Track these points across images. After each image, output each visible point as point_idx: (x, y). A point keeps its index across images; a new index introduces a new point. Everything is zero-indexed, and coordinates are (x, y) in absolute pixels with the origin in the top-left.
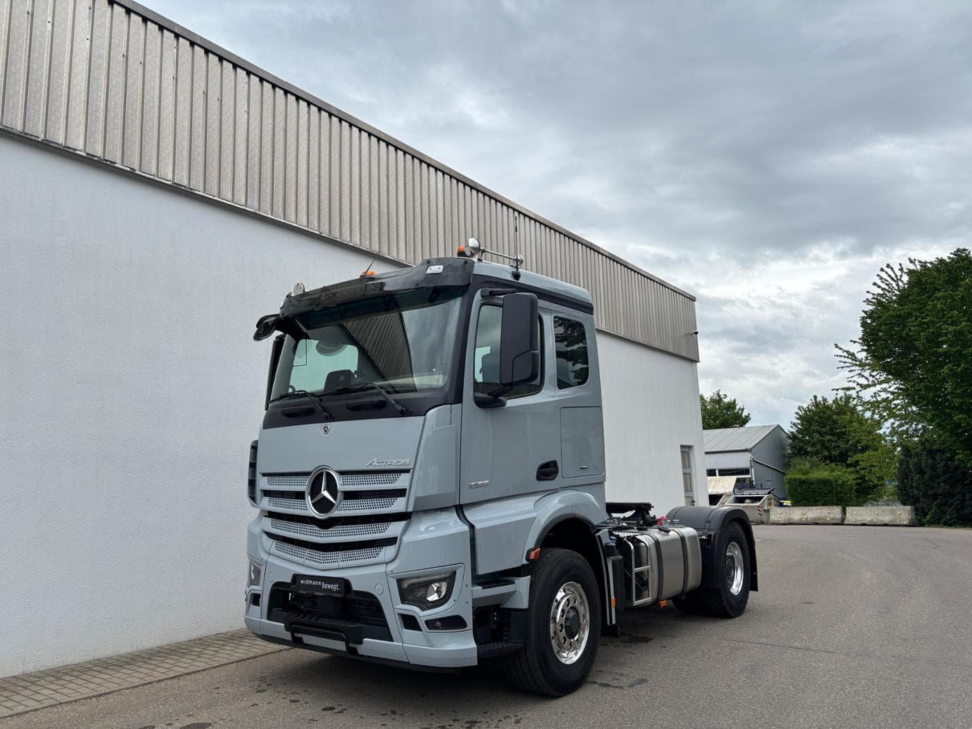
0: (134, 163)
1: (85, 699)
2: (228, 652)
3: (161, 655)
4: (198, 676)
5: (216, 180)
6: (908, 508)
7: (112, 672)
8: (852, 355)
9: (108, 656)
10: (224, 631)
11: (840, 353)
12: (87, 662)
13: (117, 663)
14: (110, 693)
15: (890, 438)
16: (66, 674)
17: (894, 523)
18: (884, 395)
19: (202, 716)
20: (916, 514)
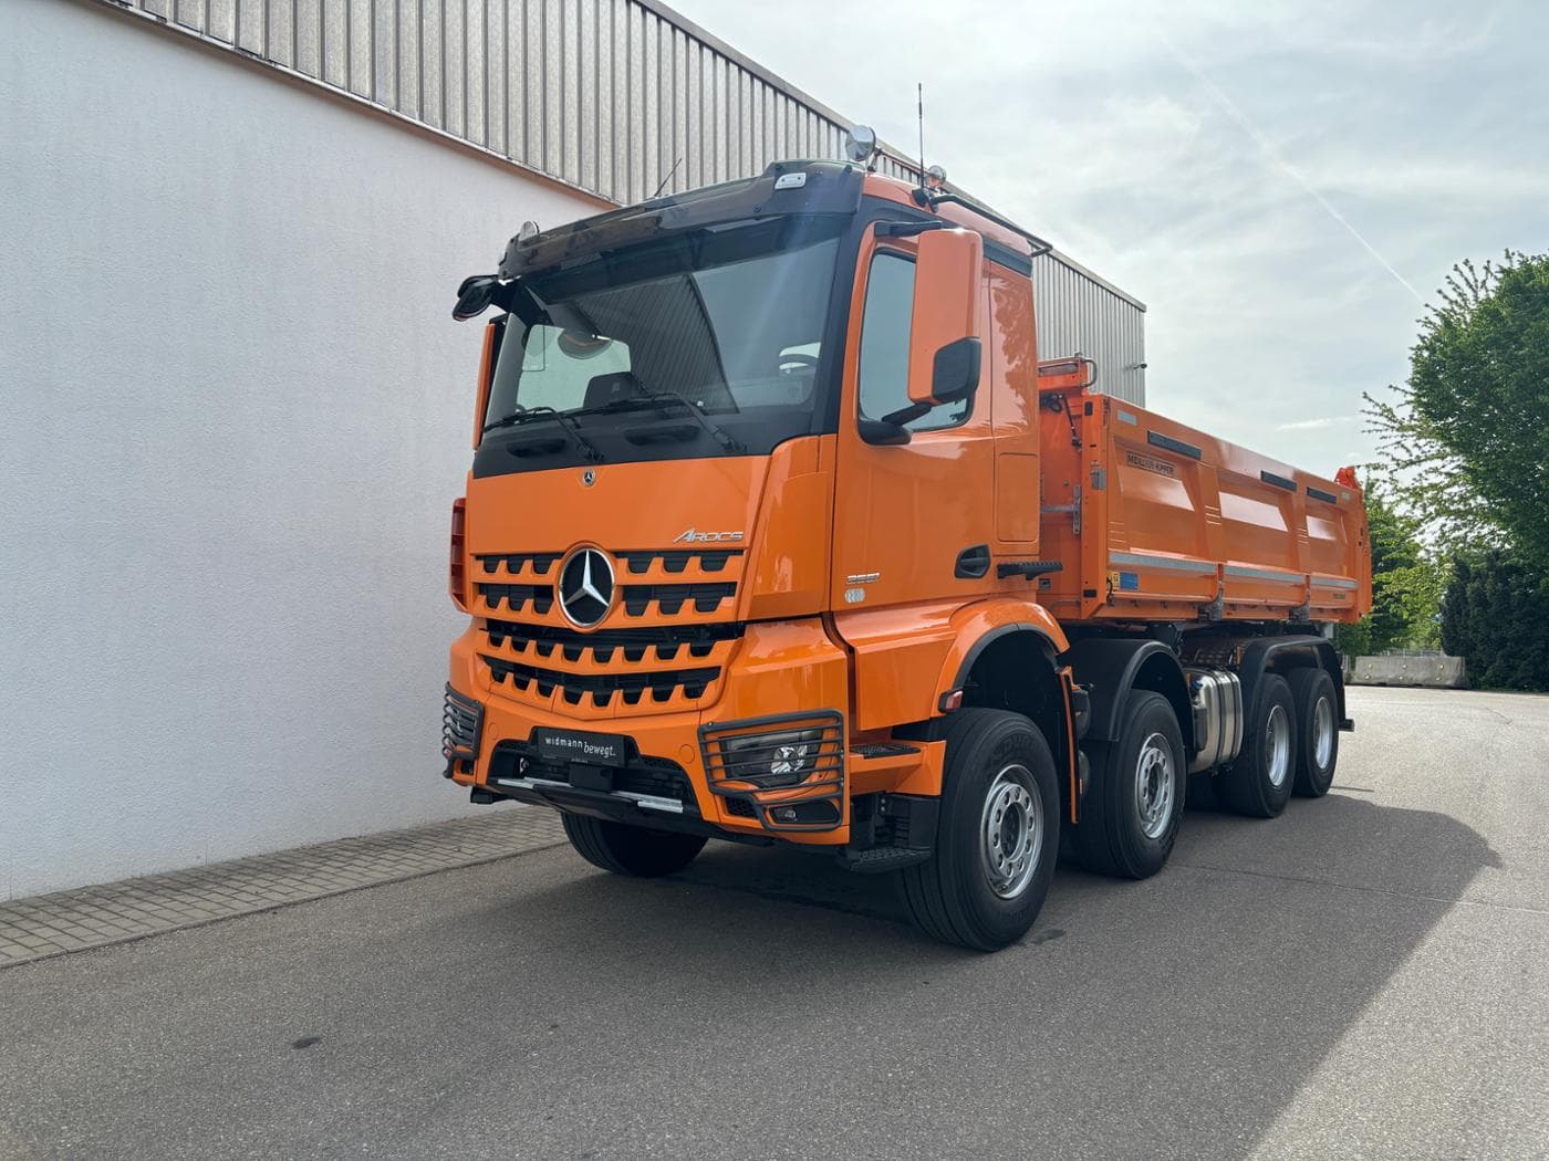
0: (163, 7)
1: (110, 945)
2: (360, 870)
3: (246, 871)
4: (309, 909)
5: (315, 45)
6: (1457, 659)
7: (161, 901)
8: (1388, 412)
9: (157, 872)
10: (354, 834)
11: (1369, 406)
12: (120, 883)
13: (171, 884)
14: (156, 935)
15: (1436, 549)
16: (83, 901)
17: (1431, 683)
18: (1434, 479)
19: (309, 978)
20: (1467, 669)
